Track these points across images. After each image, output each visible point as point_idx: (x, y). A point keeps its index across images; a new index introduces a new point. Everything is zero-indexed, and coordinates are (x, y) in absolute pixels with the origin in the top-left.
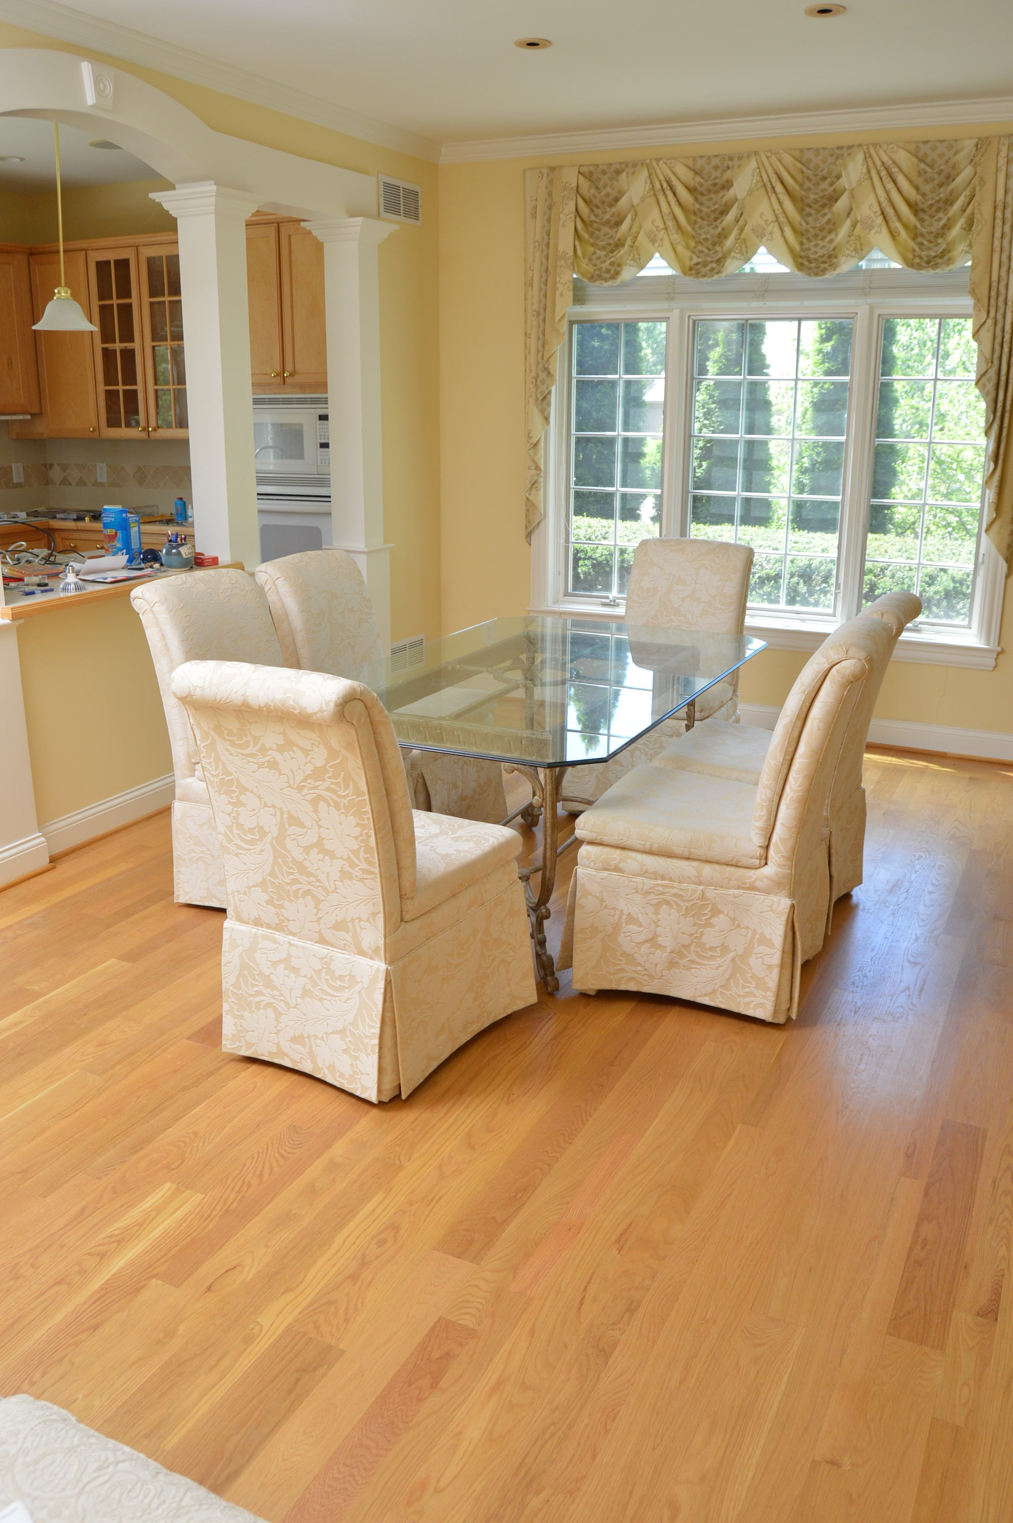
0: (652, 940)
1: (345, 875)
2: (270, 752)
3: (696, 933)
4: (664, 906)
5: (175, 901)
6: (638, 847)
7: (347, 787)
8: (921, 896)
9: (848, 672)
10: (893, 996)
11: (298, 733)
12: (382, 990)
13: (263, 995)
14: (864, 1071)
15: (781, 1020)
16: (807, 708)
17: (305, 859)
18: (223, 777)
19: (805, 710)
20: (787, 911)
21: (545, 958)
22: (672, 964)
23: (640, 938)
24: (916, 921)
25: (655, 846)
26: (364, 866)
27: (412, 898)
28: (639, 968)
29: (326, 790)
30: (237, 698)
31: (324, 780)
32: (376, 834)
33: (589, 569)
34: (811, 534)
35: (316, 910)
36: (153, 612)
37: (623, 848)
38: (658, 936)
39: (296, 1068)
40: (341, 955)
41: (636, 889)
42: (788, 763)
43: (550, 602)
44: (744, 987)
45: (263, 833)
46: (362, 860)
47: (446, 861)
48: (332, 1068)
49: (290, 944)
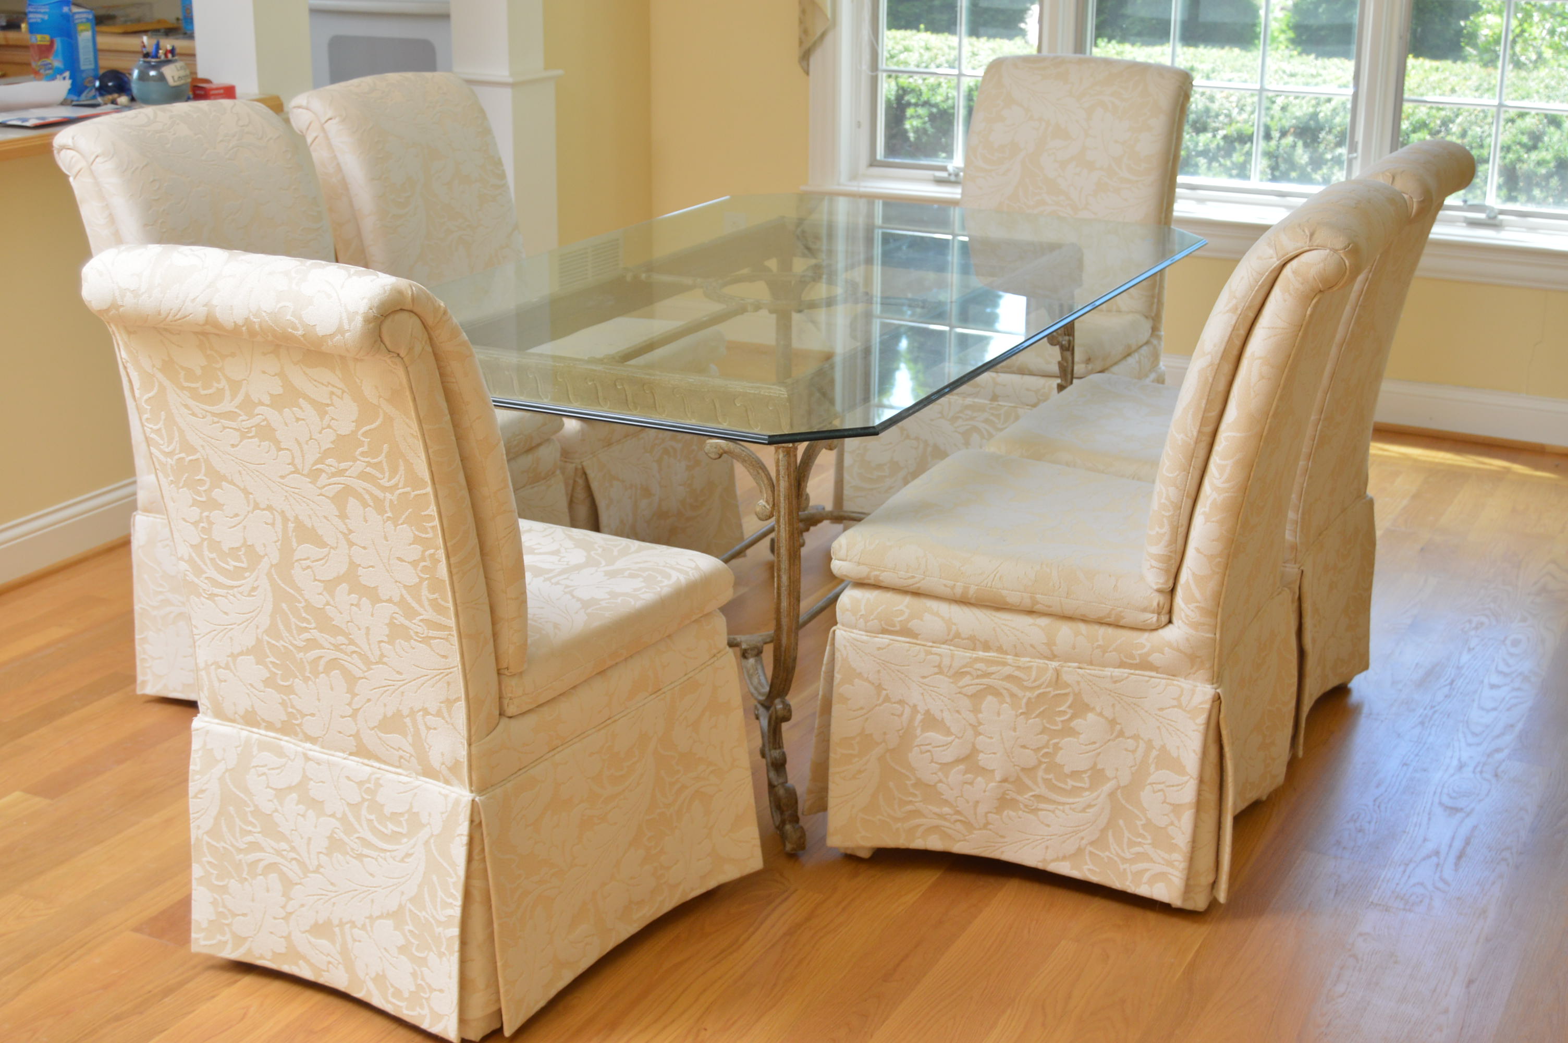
0: (969, 760)
1: (397, 632)
2: (259, 409)
3: (1046, 746)
4: (990, 698)
5: (139, 692)
6: (941, 590)
7: (394, 471)
8: (1475, 692)
9: (1313, 272)
10: (1407, 865)
11: (305, 374)
12: (465, 839)
13: (261, 849)
14: (1342, 996)
15: (1200, 903)
16: (1242, 338)
17: (328, 604)
18: (183, 455)
19: (1238, 343)
20: (1207, 706)
21: (781, 792)
22: (1004, 803)
23: (948, 756)
24: (1461, 735)
25: (972, 590)
26: (429, 614)
27: (521, 674)
28: (946, 810)
29: (358, 477)
30: (197, 311)
31: (355, 460)
32: (448, 557)
33: (925, 123)
34: (1320, 62)
35: (348, 695)
36: (92, 173)
37: (917, 594)
38: (978, 752)
39: (321, 980)
40: (395, 777)
41: (939, 666)
42: (1207, 439)
43: (843, 178)
44: (1132, 844)
45: (254, 557)
46: (426, 603)
47: (589, 611)
48: (380, 979)
49: (307, 758)
